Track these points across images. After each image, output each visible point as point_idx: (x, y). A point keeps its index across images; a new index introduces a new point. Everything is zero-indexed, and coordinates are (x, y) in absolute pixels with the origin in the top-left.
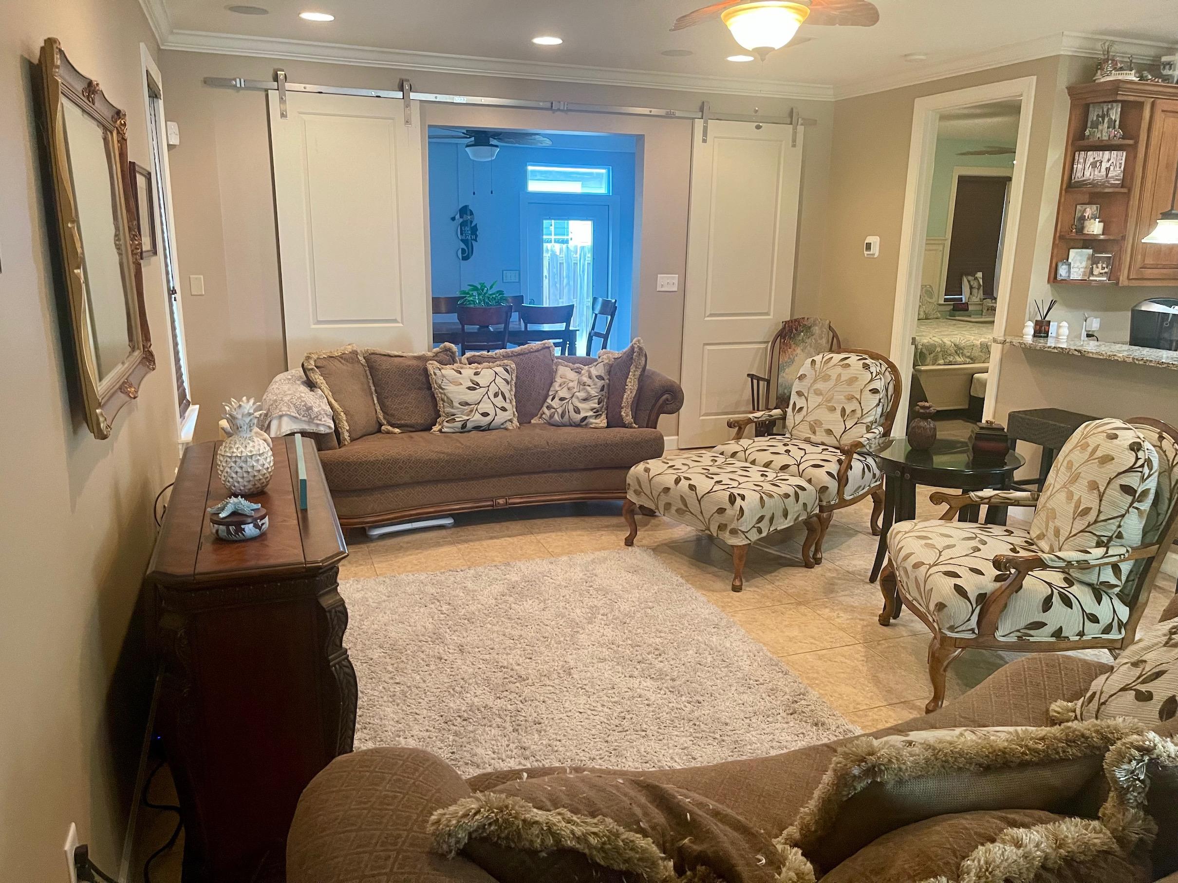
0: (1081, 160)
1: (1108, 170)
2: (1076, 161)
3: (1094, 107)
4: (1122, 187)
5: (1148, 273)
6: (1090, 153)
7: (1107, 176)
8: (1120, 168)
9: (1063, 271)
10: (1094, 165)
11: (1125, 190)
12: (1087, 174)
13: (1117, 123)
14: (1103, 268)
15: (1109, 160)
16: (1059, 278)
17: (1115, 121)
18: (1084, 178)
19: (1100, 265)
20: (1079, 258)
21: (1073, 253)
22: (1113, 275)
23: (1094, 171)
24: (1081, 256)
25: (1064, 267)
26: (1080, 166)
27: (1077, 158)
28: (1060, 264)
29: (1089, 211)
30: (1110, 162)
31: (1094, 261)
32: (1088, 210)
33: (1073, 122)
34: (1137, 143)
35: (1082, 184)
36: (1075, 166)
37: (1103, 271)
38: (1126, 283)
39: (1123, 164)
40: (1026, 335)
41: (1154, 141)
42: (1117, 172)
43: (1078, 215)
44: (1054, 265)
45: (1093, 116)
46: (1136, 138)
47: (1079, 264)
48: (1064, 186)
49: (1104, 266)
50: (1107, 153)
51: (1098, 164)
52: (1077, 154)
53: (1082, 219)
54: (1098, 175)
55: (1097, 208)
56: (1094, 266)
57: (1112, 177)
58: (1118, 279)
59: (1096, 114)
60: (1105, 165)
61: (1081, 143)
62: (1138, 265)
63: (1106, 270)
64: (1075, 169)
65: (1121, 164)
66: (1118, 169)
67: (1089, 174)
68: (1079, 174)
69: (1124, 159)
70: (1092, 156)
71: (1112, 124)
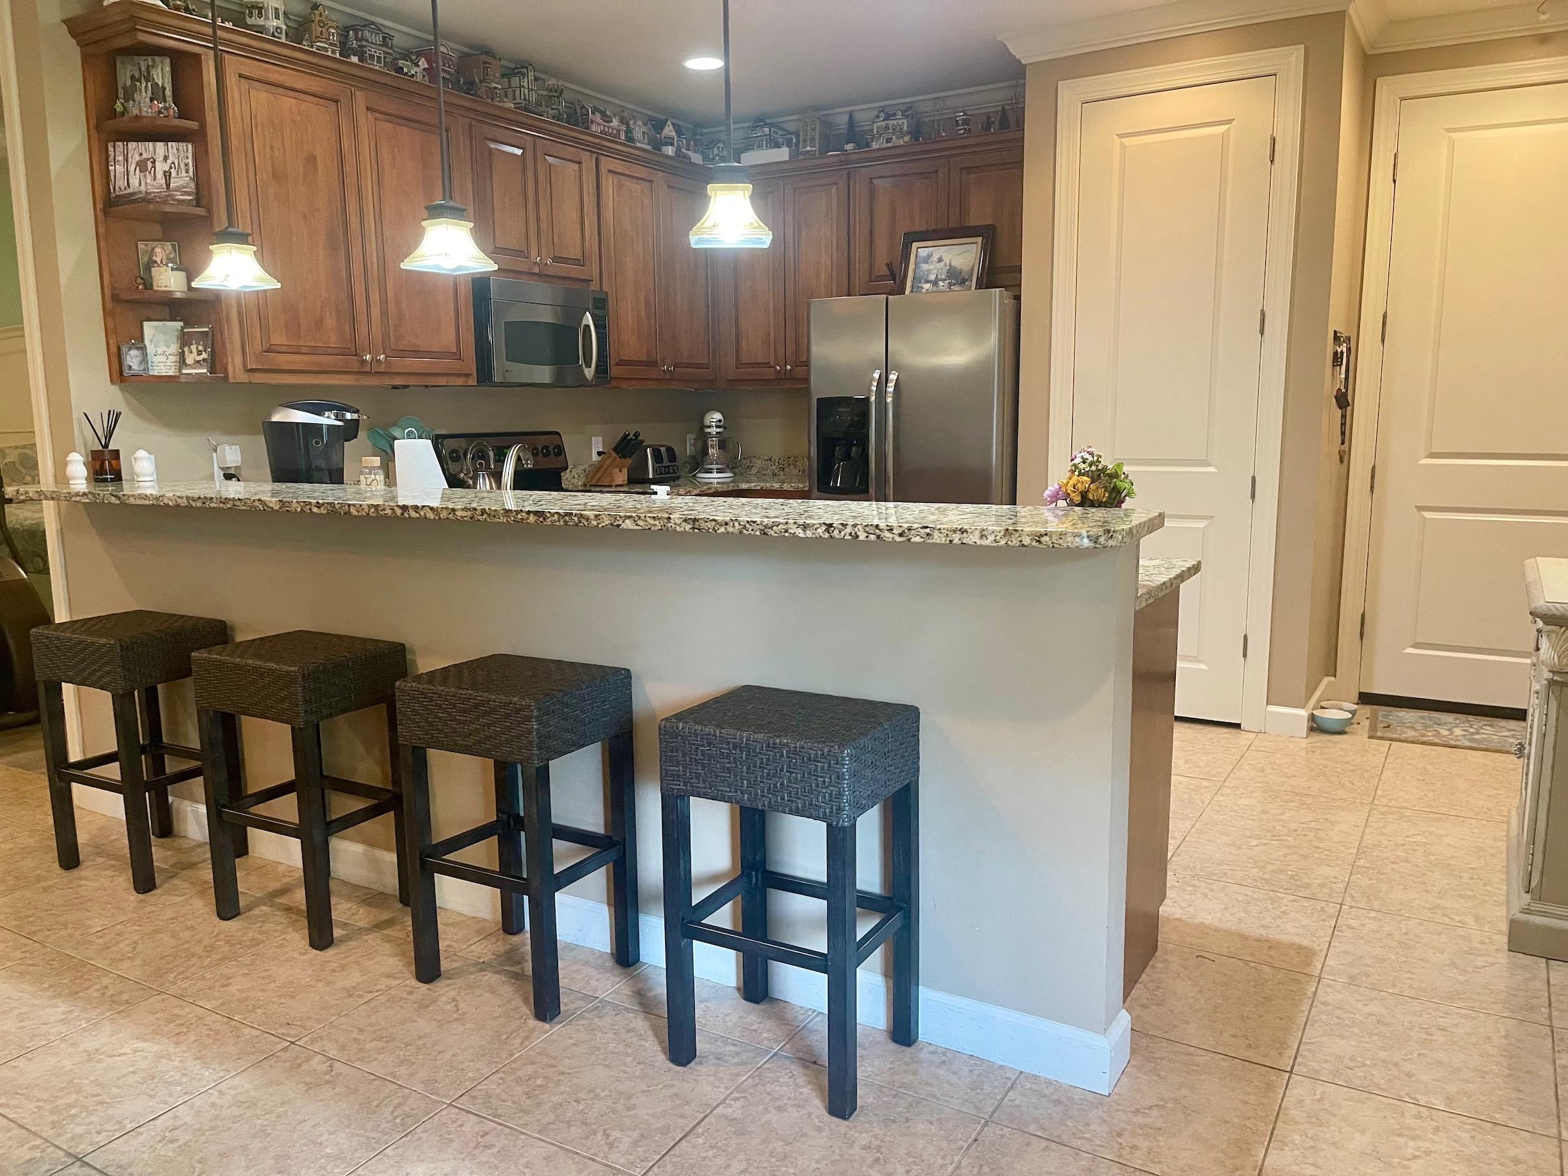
0: (120, 158)
1: (167, 175)
2: (111, 158)
3: (122, 63)
4: (198, 205)
5: (283, 360)
6: (132, 145)
7: (168, 186)
8: (187, 172)
9: (132, 359)
10: (142, 165)
11: (201, 211)
12: (134, 182)
13: (168, 92)
14: (199, 353)
15: (166, 158)
16: (126, 372)
17: (164, 89)
18: (130, 190)
19: (194, 347)
20: (162, 337)
21: (149, 328)
22: (215, 362)
23: (145, 176)
24: (166, 334)
25: (134, 352)
26: (120, 169)
27: (111, 153)
28: (124, 349)
29: (161, 252)
30: (169, 162)
31: (185, 340)
32: (158, 250)
33: (90, 86)
34: (203, 126)
35: (129, 199)
36: (112, 168)
37: (200, 358)
38: (244, 377)
39: (191, 165)
40: (74, 478)
41: (235, 129)
42: (183, 180)
43: (144, 259)
44: (114, 349)
45: (124, 77)
46: (200, 118)
47: (165, 348)
48: (100, 206)
49: (200, 348)
50: (160, 145)
51: (150, 165)
52: (110, 145)
53: (151, 264)
54: (152, 184)
55: (174, 247)
56: (186, 349)
57: (178, 189)
58: (226, 371)
59: (128, 75)
60: (161, 167)
61: (111, 124)
62: (258, 347)
63: (204, 355)
64: (112, 174)
65: (186, 165)
66: (184, 174)
67: (137, 184)
68: (121, 183)
69: (190, 155)
70: (136, 149)
71: (157, 94)
